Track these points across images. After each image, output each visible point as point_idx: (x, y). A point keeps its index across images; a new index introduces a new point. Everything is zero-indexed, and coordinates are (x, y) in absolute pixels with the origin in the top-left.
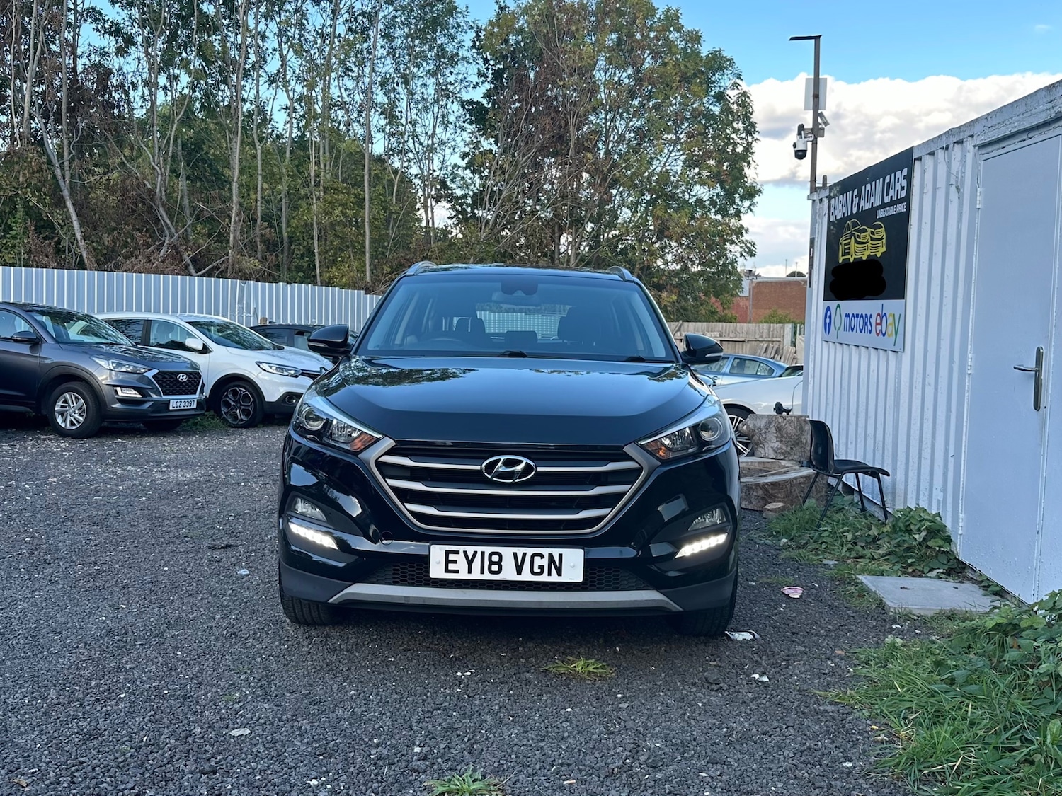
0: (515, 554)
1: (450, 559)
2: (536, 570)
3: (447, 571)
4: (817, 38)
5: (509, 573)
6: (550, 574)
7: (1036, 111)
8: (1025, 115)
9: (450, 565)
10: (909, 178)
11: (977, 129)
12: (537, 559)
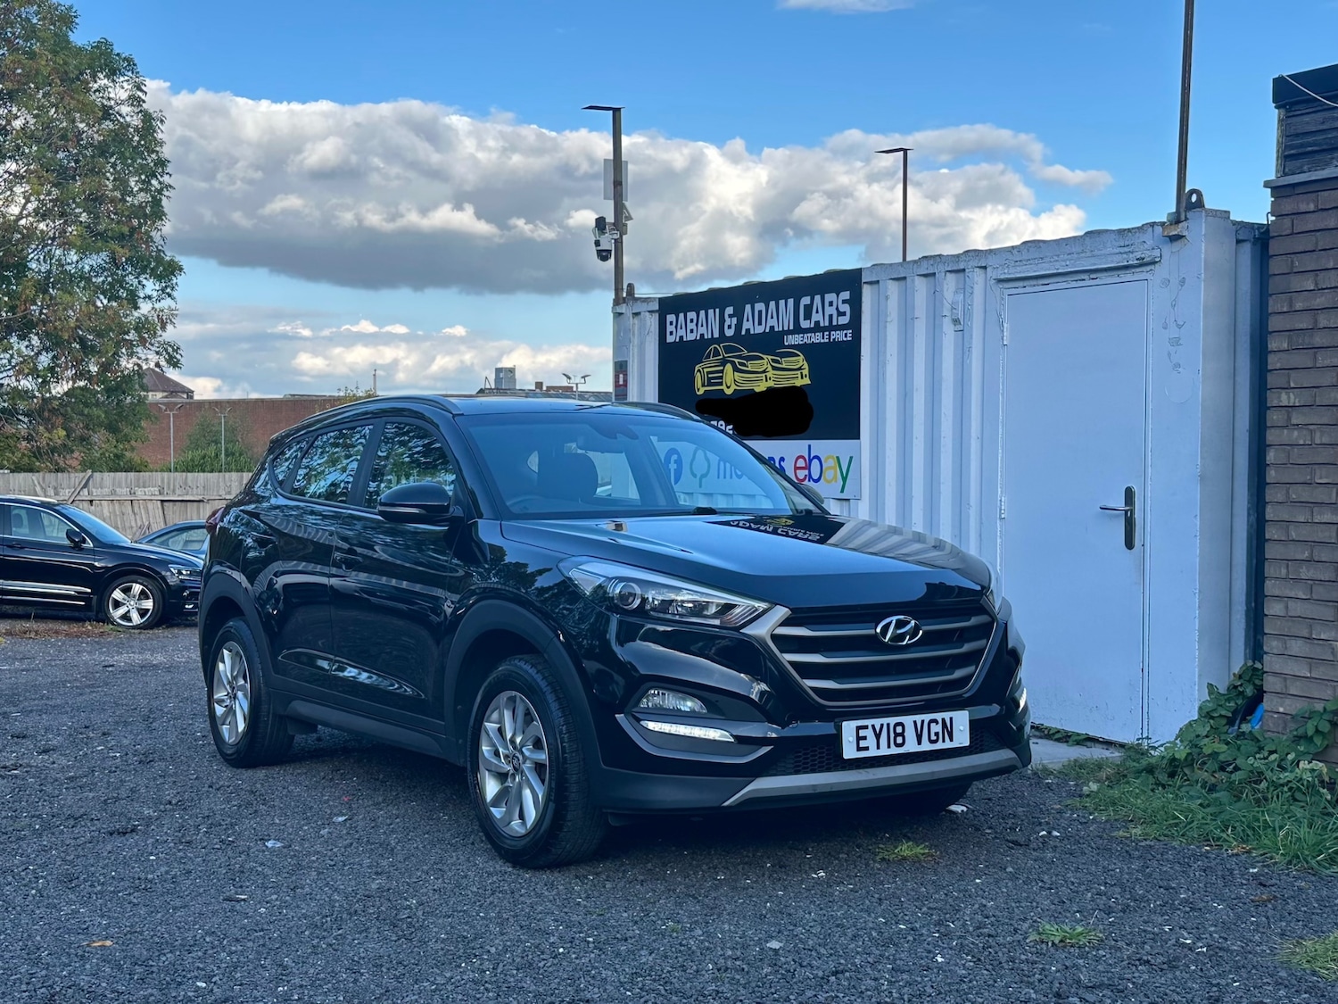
0: (915, 722)
1: (860, 735)
2: (933, 738)
3: (859, 749)
4: (616, 111)
5: (911, 746)
6: (944, 741)
7: (1100, 252)
8: (1083, 255)
9: (861, 742)
10: (856, 303)
11: (991, 261)
12: (933, 725)
